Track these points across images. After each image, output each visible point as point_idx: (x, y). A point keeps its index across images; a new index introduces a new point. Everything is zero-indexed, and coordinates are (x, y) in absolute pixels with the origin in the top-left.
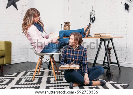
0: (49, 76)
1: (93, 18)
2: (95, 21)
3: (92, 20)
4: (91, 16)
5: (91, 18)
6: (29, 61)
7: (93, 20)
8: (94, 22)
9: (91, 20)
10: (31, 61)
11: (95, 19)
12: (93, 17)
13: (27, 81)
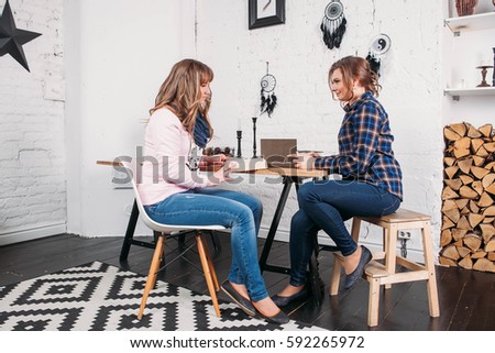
0: (122, 274)
1: (269, 100)
2: (275, 109)
3: (266, 106)
4: (262, 91)
5: (263, 98)
6: (69, 232)
7: (269, 104)
8: (272, 110)
9: (263, 105)
10: (76, 233)
11: (274, 103)
12: (271, 94)
13: (53, 290)
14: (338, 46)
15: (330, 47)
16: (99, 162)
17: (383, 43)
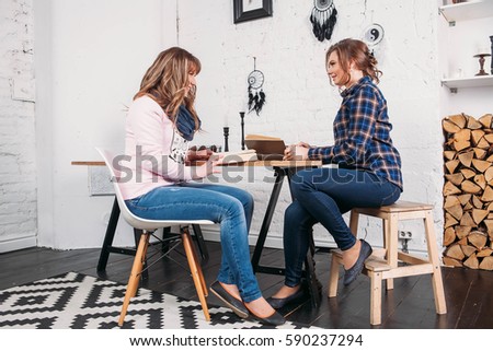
1: (257, 97)
2: (263, 107)
3: (254, 104)
7: (257, 101)
8: (260, 108)
12: (259, 90)
14: (329, 38)
15: (321, 39)
16: (73, 163)
17: (375, 34)
